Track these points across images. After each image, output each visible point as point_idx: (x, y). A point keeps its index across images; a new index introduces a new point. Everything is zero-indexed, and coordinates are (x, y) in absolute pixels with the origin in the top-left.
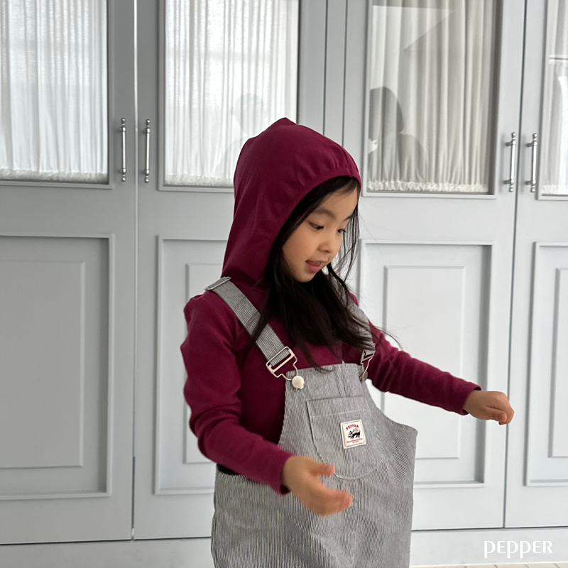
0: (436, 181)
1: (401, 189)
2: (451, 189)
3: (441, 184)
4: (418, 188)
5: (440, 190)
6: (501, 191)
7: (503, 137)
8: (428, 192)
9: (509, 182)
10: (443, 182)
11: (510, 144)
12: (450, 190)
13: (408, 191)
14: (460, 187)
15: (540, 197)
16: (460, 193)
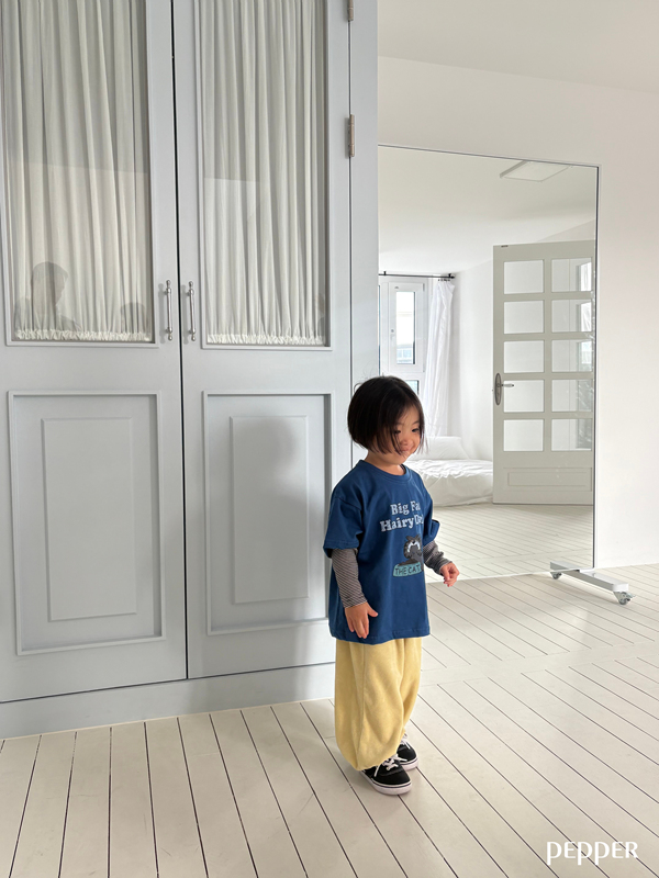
0: (96, 330)
1: (56, 338)
2: (112, 336)
3: (100, 333)
4: (75, 337)
5: (99, 338)
6: (162, 341)
7: (161, 286)
8: (86, 341)
9: (168, 331)
10: (102, 330)
11: (167, 293)
12: (111, 339)
13: (64, 340)
14: (121, 336)
15: (205, 346)
16: (120, 342)
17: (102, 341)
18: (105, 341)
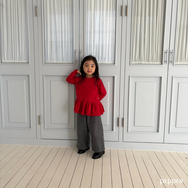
0: (149, 62)
1: (140, 64)
4: (144, 63)
6: (164, 64)
7: (165, 51)
9: (166, 61)
15: (174, 65)
16: (154, 64)
17: (150, 64)
18: (151, 64)
